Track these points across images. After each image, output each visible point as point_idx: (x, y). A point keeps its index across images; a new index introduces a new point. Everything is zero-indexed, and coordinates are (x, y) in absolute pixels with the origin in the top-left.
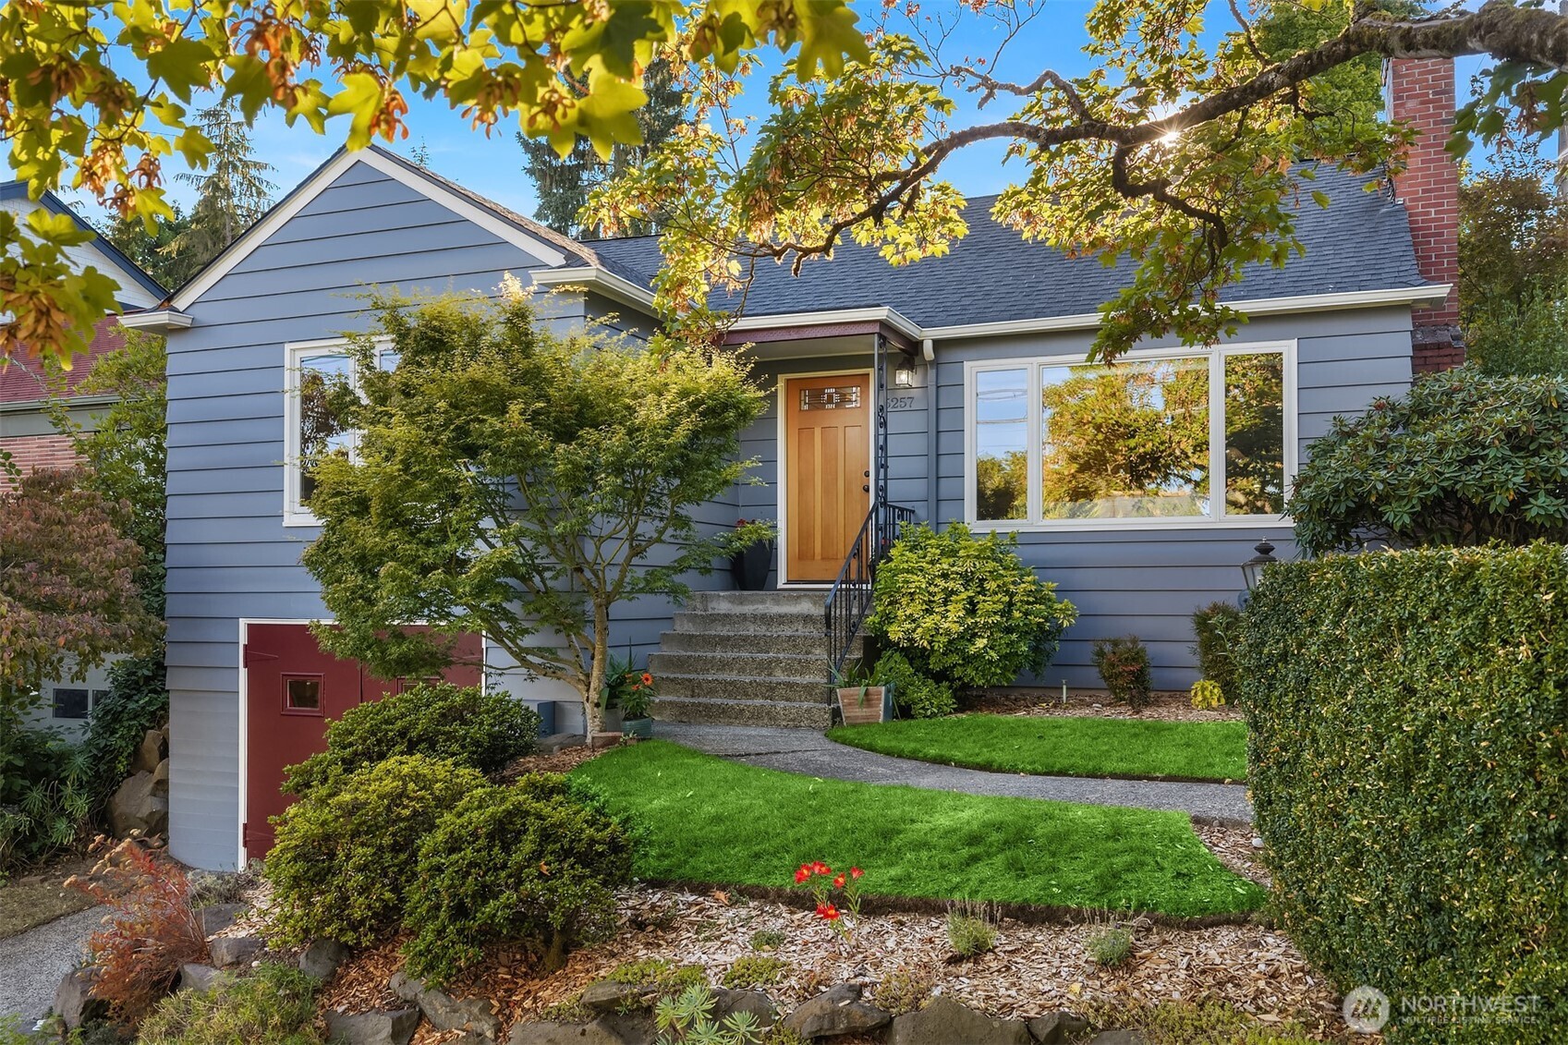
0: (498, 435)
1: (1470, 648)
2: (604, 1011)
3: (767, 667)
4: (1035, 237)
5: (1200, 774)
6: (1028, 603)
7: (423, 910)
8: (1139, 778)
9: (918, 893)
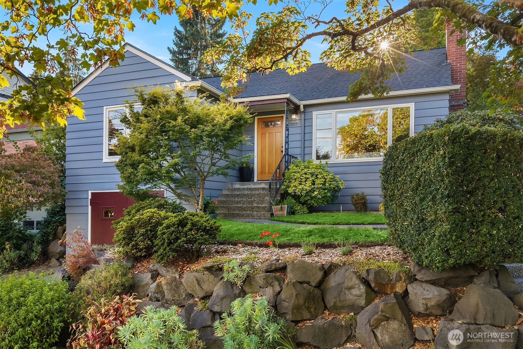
0: (174, 126)
1: (430, 153)
2: (209, 269)
3: (251, 202)
4: (331, 66)
5: (378, 222)
6: (330, 181)
7: (160, 244)
8: (360, 224)
9: (294, 242)
